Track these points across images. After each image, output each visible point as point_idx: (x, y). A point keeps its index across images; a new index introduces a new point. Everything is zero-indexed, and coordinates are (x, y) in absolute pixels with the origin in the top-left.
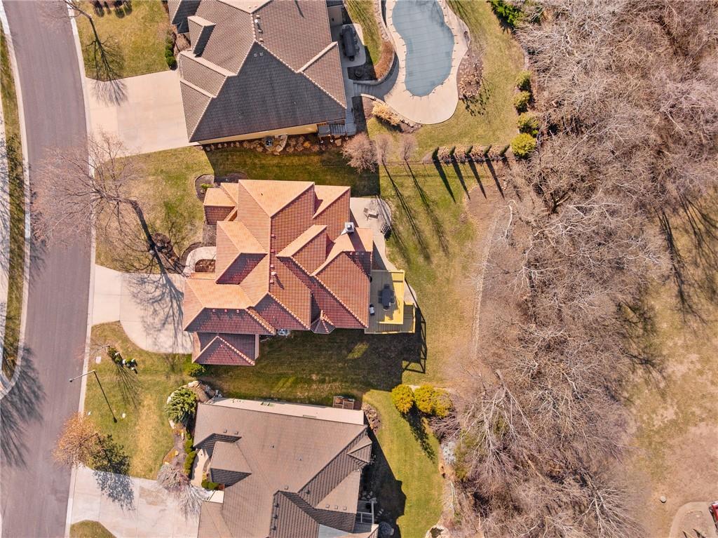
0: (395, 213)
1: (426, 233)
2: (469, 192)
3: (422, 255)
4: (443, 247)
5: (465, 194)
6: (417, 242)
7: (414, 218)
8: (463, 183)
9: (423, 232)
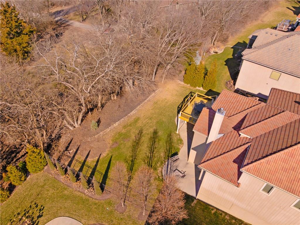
0: (160, 166)
1: (146, 145)
2: (97, 158)
3: (158, 135)
4: (141, 135)
5: (101, 158)
6: (156, 143)
7: (148, 157)
8: (96, 166)
9: (148, 147)
